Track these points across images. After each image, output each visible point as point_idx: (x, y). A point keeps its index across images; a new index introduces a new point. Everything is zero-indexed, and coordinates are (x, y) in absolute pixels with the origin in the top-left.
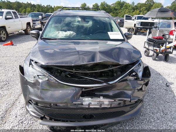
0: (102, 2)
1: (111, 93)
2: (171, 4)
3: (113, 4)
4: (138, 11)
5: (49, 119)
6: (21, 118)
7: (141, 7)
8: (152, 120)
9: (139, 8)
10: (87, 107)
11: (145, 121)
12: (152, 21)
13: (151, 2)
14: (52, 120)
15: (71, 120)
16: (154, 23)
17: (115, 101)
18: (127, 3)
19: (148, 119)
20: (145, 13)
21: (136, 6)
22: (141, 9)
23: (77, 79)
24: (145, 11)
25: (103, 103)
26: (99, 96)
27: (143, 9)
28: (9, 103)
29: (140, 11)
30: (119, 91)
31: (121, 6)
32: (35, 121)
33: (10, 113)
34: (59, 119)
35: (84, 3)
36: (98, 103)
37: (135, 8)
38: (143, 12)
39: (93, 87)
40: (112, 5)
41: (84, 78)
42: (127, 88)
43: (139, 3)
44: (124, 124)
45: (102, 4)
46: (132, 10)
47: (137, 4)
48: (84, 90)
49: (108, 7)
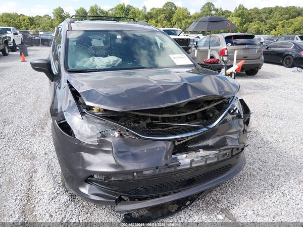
0: (93, 6)
1: (210, 142)
2: (201, 10)
3: (111, 10)
4: (154, 22)
5: (129, 200)
6: (63, 216)
7: (157, 15)
8: (255, 173)
9: (154, 16)
10: (189, 166)
11: (246, 175)
12: (185, 37)
13: (171, 6)
14: (134, 201)
15: (163, 193)
16: (189, 39)
17: (220, 151)
18: (134, 8)
19: (249, 173)
20: (164, 24)
21: (149, 13)
22: (159, 19)
23: (161, 129)
24: (165, 22)
25: (208, 157)
26: (197, 149)
27: (161, 17)
28: (20, 197)
29: (157, 22)
30: (221, 137)
31: (125, 12)
32: (89, 215)
33: (34, 214)
34: (145, 196)
35: (60, 8)
36: (202, 158)
37: (149, 16)
38: (162, 23)
39: (187, 137)
40: (110, 12)
41: (172, 126)
42: (229, 132)
43: (154, 8)
44: (224, 186)
45: (92, 10)
46: (145, 20)
47: (151, 10)
48: (177, 143)
49: (103, 14)
